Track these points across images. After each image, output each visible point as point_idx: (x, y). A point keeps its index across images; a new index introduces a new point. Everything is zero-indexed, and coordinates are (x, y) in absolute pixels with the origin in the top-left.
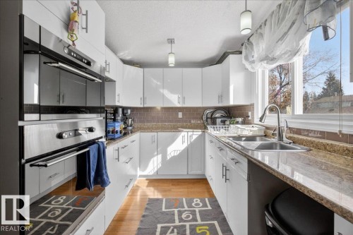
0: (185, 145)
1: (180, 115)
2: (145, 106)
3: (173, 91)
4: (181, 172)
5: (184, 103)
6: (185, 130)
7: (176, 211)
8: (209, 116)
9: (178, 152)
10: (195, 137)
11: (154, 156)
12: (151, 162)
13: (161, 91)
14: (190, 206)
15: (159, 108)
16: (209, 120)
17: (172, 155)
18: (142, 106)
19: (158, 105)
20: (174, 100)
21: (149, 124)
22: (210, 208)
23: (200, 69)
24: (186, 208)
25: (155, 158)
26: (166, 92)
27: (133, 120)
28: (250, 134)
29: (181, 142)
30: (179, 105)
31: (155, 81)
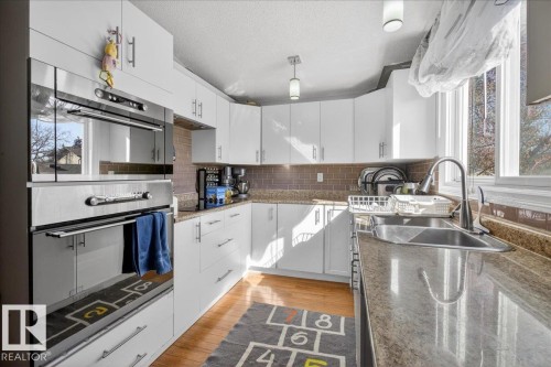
0: (320, 226)
1: (320, 178)
2: (264, 163)
3: (305, 140)
4: (313, 268)
5: (322, 157)
6: (320, 202)
7: (286, 327)
8: (369, 179)
9: (309, 237)
10: (336, 214)
11: (272, 240)
12: (269, 247)
13: (288, 139)
14: (310, 323)
15: (288, 167)
16: (369, 186)
17: (300, 240)
18: (259, 164)
19: (286, 161)
20: (307, 154)
21: (271, 191)
23: (350, 101)
24: (304, 326)
25: (274, 243)
26: (294, 142)
28: (420, 212)
29: (313, 220)
30: (314, 162)
31: (278, 125)
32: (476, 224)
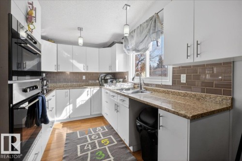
0: (89, 97)
1: (84, 78)
2: (59, 71)
3: (79, 62)
4: (87, 114)
5: (87, 70)
6: (88, 87)
7: (87, 136)
8: (103, 78)
9: (85, 102)
10: (95, 91)
11: (66, 106)
12: (65, 109)
13: (71, 61)
15: (68, 73)
16: (103, 81)
17: (80, 104)
18: (56, 71)
19: (68, 70)
20: (81, 68)
21: (60, 84)
22: (107, 130)
24: (93, 133)
25: (68, 107)
26: (75, 62)
27: (47, 81)
28: (127, 87)
29: (86, 95)
30: (83, 71)
31: (66, 54)
32: (143, 89)
